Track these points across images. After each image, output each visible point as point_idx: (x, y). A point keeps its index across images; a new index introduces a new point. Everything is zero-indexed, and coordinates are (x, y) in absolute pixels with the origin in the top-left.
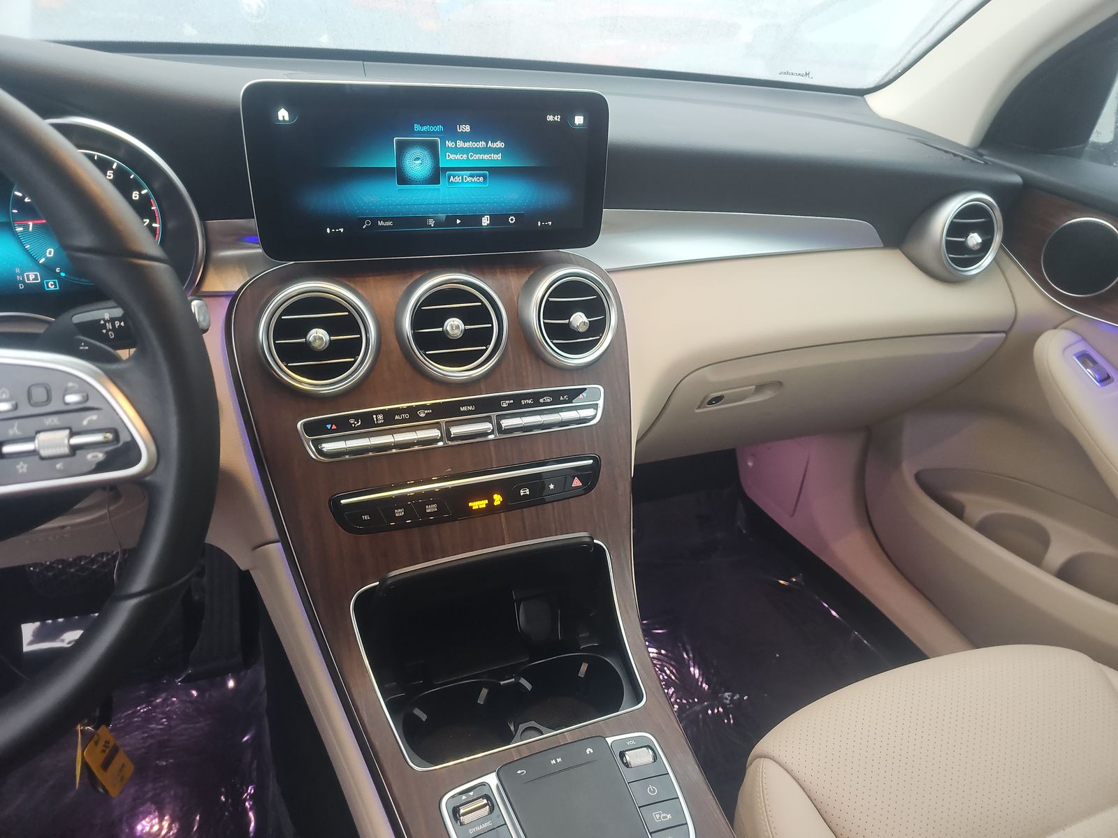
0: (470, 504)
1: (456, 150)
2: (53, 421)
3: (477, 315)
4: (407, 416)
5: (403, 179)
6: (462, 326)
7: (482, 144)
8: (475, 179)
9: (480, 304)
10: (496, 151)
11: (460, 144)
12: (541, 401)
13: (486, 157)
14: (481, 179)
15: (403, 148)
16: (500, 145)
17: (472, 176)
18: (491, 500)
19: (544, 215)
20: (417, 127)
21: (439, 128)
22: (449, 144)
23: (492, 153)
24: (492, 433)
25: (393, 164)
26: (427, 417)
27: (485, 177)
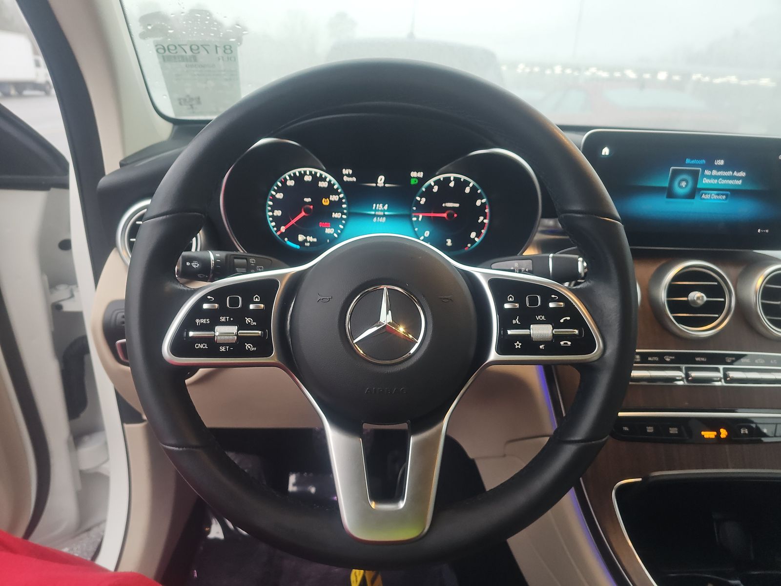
0: (703, 433)
1: (710, 177)
2: (541, 318)
3: (715, 291)
4: (656, 359)
5: (670, 193)
6: (705, 299)
7: (730, 173)
8: (720, 197)
9: (716, 283)
10: (738, 178)
11: (714, 172)
12: (756, 361)
13: (731, 182)
14: (724, 197)
15: (676, 173)
16: (742, 174)
17: (718, 195)
18: (719, 433)
19: (763, 224)
20: (688, 161)
21: (703, 161)
22: (707, 172)
23: (736, 179)
24: (720, 381)
25: (666, 185)
26: (672, 362)
27: (727, 196)
